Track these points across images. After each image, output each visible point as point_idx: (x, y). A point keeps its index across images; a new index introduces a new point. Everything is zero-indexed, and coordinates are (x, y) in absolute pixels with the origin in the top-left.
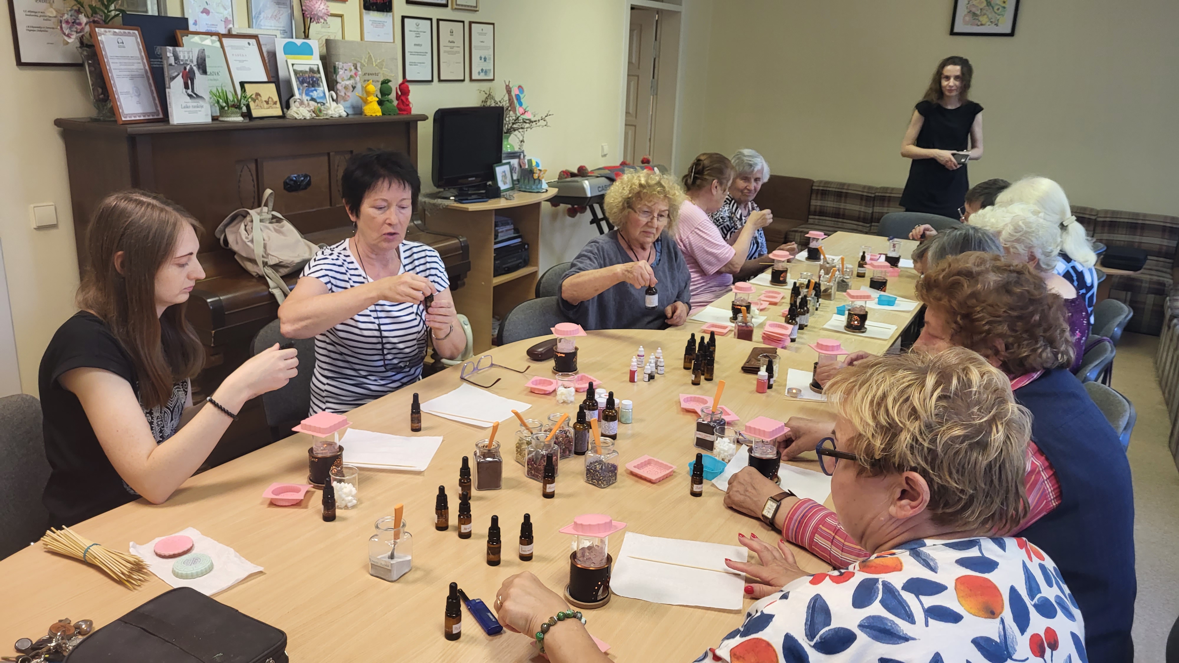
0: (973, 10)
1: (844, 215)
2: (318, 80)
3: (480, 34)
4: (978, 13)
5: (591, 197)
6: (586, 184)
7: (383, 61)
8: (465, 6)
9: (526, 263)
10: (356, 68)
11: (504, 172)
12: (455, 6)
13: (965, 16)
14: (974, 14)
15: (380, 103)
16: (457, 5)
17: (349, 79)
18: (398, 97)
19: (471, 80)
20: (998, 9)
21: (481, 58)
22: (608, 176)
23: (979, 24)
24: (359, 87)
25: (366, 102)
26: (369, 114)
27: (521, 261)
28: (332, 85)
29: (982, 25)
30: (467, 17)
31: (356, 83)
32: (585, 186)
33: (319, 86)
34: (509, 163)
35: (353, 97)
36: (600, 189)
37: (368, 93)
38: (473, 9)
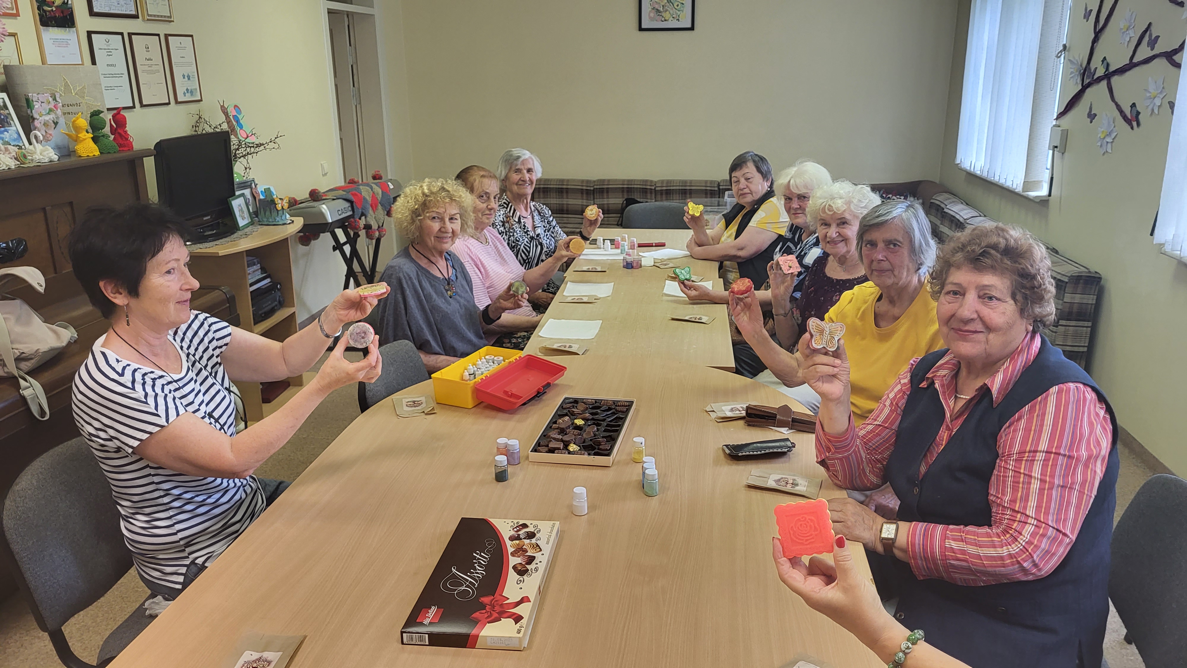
0: (657, 6)
1: (567, 210)
2: (7, 118)
3: (179, 48)
4: (661, 9)
5: (332, 223)
6: (324, 208)
7: (84, 88)
8: (158, 16)
9: (282, 304)
10: (55, 99)
11: (240, 205)
12: (147, 17)
13: (650, 11)
14: (658, 11)
15: (95, 140)
16: (148, 15)
17: (48, 114)
18: (113, 131)
19: (177, 102)
20: (678, 6)
21: (184, 77)
22: (344, 197)
23: (663, 19)
24: (62, 121)
25: (77, 140)
26: (84, 155)
27: (276, 303)
28: (27, 123)
29: (665, 20)
30: (162, 29)
31: (58, 118)
32: (323, 210)
33: (10, 125)
34: (243, 195)
35: (58, 135)
36: (340, 213)
37: (77, 129)
38: (168, 20)
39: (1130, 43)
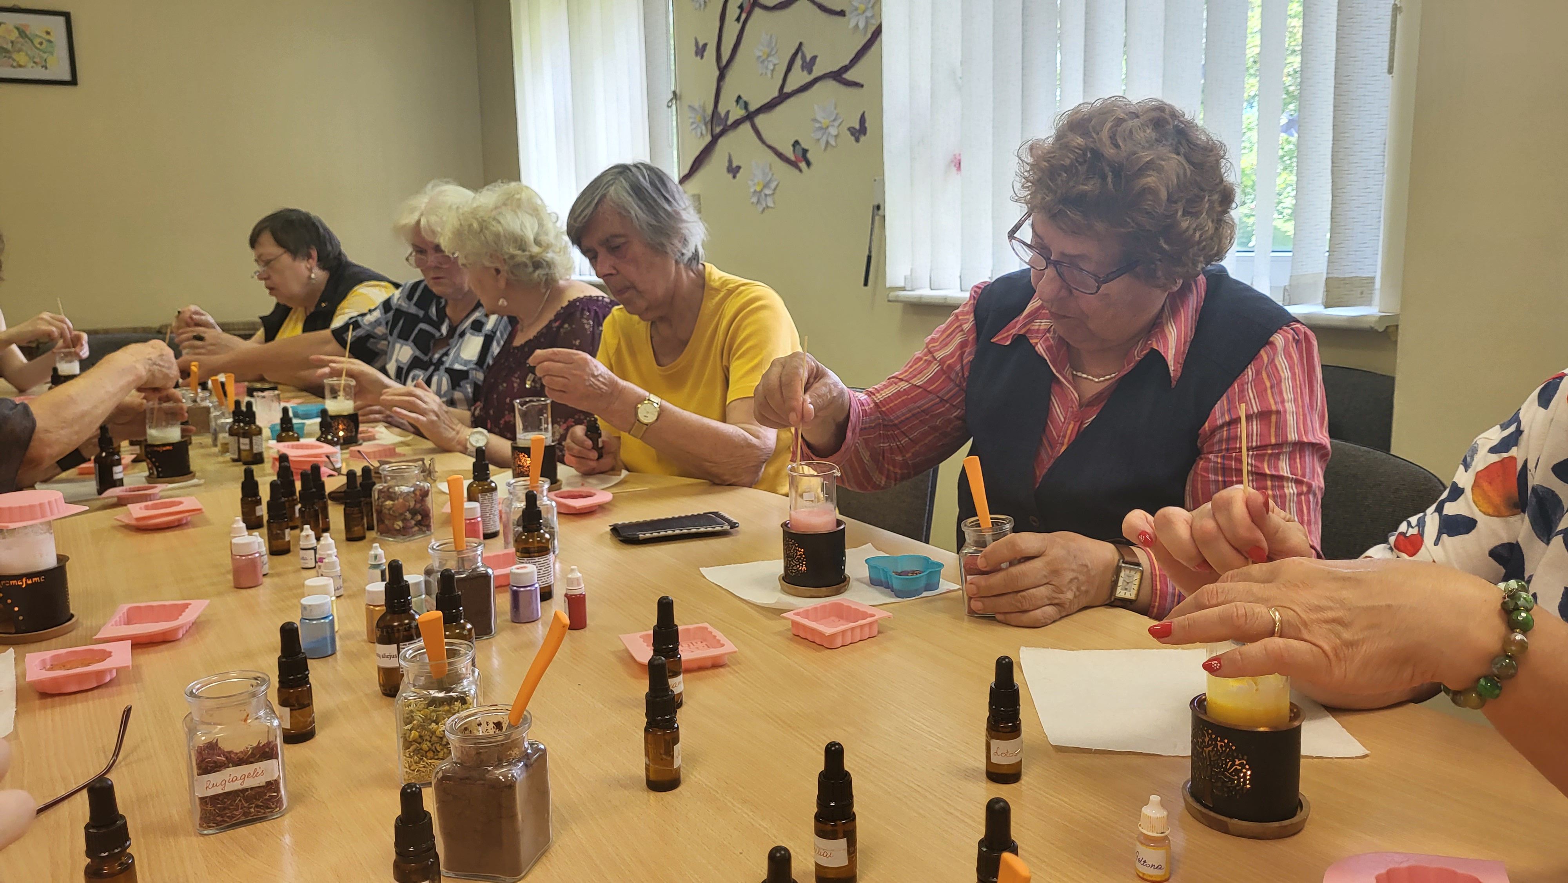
4: (9, 47)
23: (15, 64)
39: (774, 72)
